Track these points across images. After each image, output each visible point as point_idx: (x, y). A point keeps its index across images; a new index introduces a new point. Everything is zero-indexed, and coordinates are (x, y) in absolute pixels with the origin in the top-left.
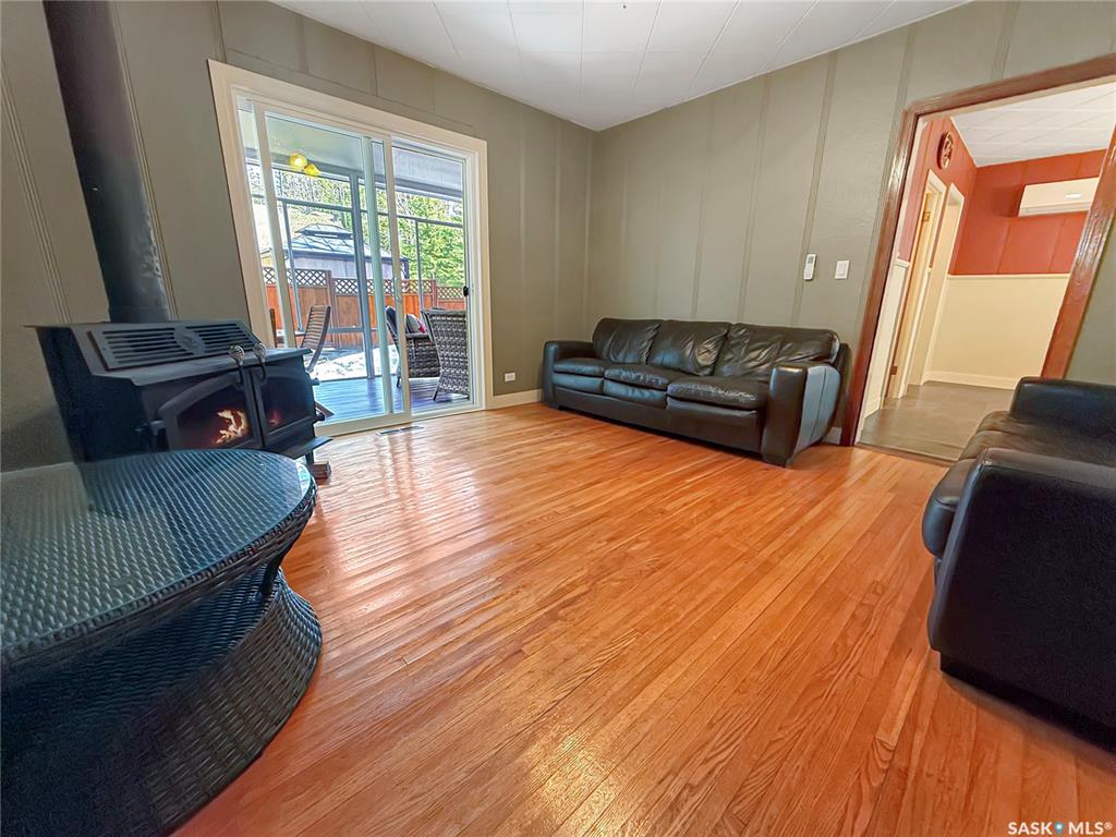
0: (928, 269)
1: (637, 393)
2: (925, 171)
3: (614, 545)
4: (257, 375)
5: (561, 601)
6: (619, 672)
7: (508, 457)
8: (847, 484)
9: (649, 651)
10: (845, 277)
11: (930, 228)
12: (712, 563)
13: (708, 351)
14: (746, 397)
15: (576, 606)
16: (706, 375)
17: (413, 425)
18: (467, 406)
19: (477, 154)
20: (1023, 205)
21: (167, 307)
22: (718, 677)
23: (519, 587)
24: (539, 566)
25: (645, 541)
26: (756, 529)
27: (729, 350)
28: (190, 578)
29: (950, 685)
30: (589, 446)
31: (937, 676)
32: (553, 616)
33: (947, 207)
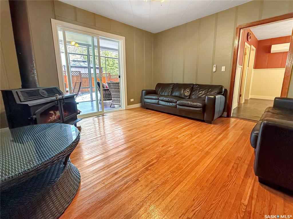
0: (247, 68)
1: (168, 104)
2: (244, 42)
3: (164, 148)
4: (62, 102)
5: (149, 164)
6: (167, 185)
7: (132, 123)
8: (229, 129)
9: (175, 179)
10: (224, 71)
11: (247, 56)
12: (192, 152)
13: (188, 92)
14: (199, 104)
15: (153, 166)
16: (187, 98)
17: (105, 114)
18: (120, 109)
19: (122, 40)
20: (272, 50)
21: (37, 84)
22: (195, 186)
23: (137, 161)
24: (142, 154)
25: (172, 146)
26: (204, 142)
27: (194, 91)
28: (47, 160)
29: (262, 186)
30: (155, 119)
31: (258, 183)
32: (147, 169)
33: (251, 51)
